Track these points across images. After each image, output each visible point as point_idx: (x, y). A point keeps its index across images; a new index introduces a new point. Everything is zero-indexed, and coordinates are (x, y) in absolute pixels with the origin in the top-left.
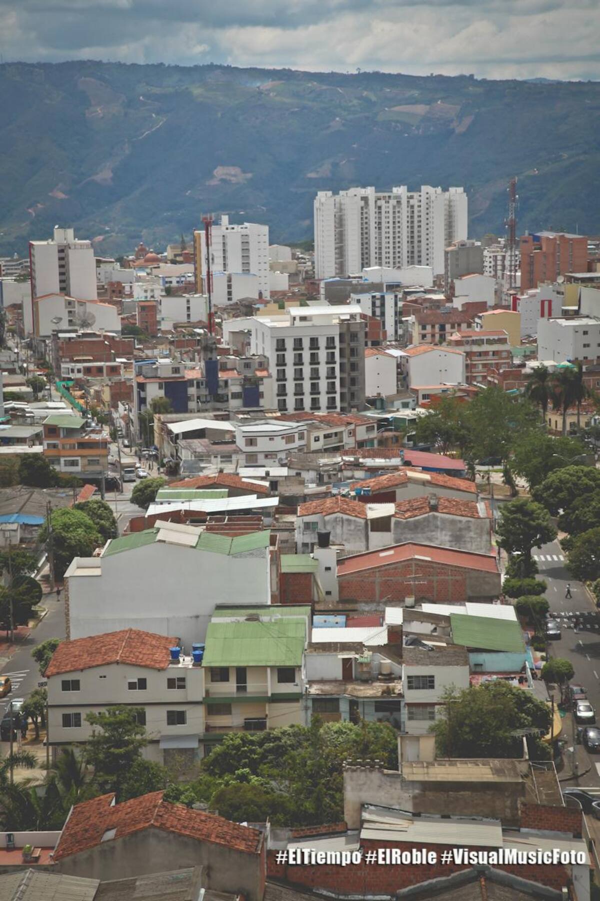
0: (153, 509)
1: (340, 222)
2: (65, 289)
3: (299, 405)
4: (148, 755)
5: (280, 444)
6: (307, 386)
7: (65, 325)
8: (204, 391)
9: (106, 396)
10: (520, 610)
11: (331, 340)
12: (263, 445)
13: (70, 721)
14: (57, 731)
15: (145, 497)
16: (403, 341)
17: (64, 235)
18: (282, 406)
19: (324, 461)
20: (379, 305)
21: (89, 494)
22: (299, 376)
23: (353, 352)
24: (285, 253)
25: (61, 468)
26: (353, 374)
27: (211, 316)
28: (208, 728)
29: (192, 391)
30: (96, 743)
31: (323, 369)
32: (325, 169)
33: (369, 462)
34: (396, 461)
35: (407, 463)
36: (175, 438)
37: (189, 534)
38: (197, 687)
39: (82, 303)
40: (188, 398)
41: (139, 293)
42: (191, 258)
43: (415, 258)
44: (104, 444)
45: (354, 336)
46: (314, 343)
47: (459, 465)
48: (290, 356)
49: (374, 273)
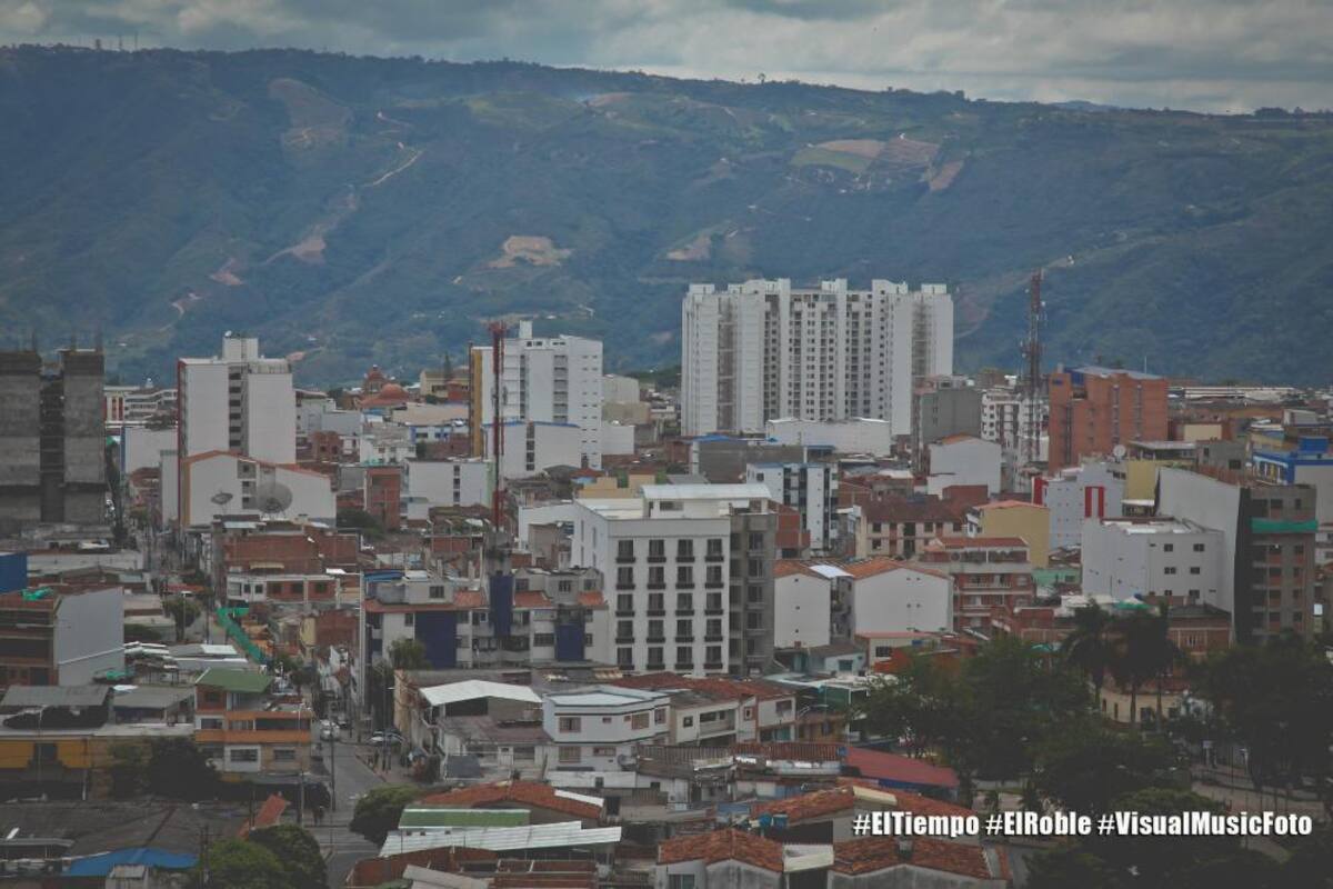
0: (395, 845)
1: (728, 337)
2: (238, 442)
3: (656, 658)
5: (622, 730)
6: (670, 626)
7: (235, 507)
8: (486, 630)
9: (308, 636)
11: (715, 545)
12: (591, 731)
15: (377, 820)
16: (838, 551)
17: (240, 349)
18: (625, 659)
19: (700, 764)
20: (796, 486)
21: (275, 813)
22: (656, 608)
23: (755, 567)
24: (628, 390)
25: (225, 765)
26: (754, 606)
27: (498, 497)
29: (465, 629)
31: (700, 598)
32: (698, 247)
33: (784, 766)
34: (830, 767)
35: (851, 772)
36: (431, 713)
39: (268, 468)
40: (457, 643)
41: (369, 453)
42: (465, 394)
43: (858, 405)
44: (305, 724)
45: (756, 539)
46: (685, 548)
47: (946, 778)
48: (641, 572)
49: (785, 430)
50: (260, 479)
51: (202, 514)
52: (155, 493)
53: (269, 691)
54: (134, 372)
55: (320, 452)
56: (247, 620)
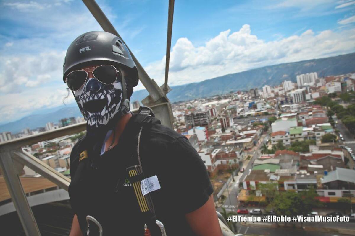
0: (281, 116)
1: (300, 79)
2: (267, 92)
4: (284, 145)
5: (296, 107)
7: (268, 96)
8: (286, 102)
9: (273, 104)
10: (331, 124)
11: (301, 94)
12: (294, 107)
13: (274, 142)
14: (273, 143)
15: (280, 115)
16: (310, 92)
17: (266, 86)
18: (296, 102)
19: (302, 108)
20: (307, 88)
21: (273, 116)
22: (297, 98)
23: (304, 95)
24: (293, 84)
25: (269, 113)
26: (305, 97)
27: (285, 93)
28: (291, 142)
29: (284, 102)
30: (277, 144)
32: (297, 73)
33: (308, 108)
34: (312, 107)
36: (282, 108)
37: (286, 119)
38: (289, 137)
41: (276, 91)
42: (282, 86)
43: (311, 81)
44: (274, 109)
45: (304, 92)
46: (297, 94)
47: (320, 107)
48: (298, 96)
49: (305, 84)
50: (269, 94)
51: (265, 97)
52: (262, 96)
53: (271, 108)
54: (260, 89)
55: (273, 92)
56: (269, 103)
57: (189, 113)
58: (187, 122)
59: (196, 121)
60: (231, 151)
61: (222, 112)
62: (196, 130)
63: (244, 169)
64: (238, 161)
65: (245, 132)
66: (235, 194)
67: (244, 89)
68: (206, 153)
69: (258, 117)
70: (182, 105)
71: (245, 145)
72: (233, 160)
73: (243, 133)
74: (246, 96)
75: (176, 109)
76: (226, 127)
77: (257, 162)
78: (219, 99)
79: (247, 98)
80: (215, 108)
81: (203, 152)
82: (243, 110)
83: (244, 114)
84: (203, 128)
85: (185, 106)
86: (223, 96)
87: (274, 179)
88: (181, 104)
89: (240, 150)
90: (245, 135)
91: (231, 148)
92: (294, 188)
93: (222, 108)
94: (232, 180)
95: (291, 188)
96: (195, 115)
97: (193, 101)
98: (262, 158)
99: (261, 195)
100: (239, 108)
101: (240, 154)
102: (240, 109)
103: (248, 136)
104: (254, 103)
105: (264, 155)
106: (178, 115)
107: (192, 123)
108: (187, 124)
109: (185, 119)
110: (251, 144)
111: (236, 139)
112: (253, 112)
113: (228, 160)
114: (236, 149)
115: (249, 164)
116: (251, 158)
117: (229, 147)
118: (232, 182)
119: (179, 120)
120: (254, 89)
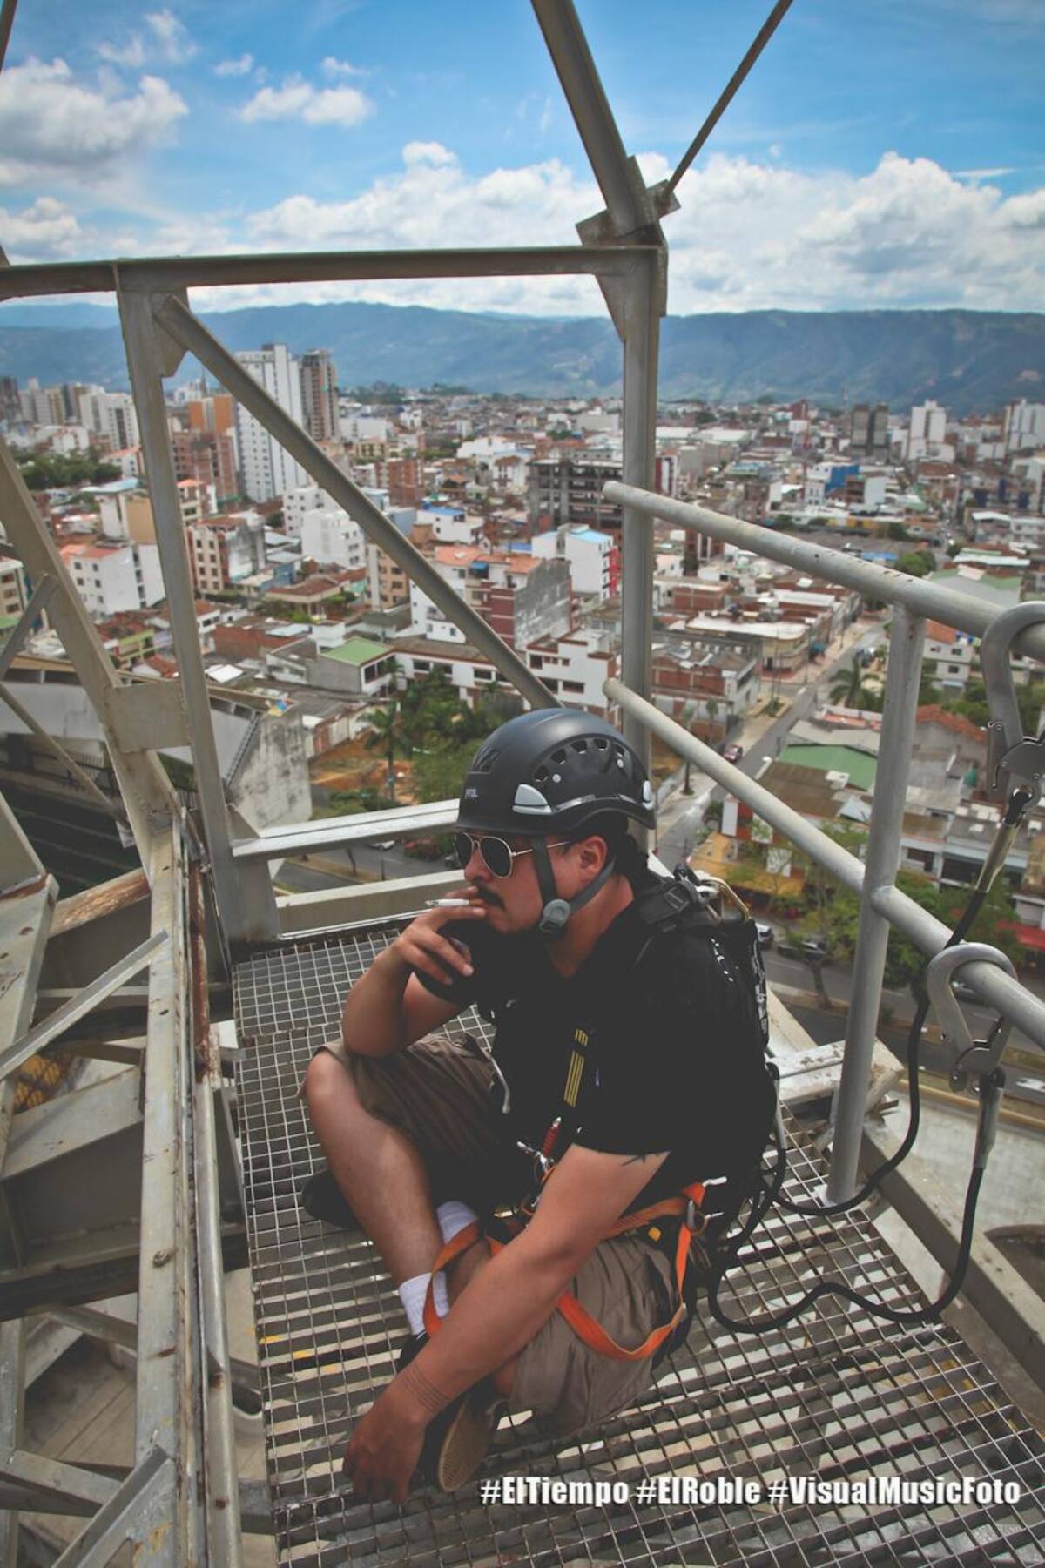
50: (931, 446)
51: (913, 456)
52: (899, 449)
53: (926, 511)
54: (896, 412)
56: (923, 489)
57: (553, 458)
58: (534, 497)
59: (578, 500)
60: (704, 662)
61: (701, 480)
62: (568, 539)
63: (740, 750)
64: (723, 711)
65: (784, 596)
66: (681, 845)
67: (828, 397)
68: (593, 647)
69: (857, 538)
70: (527, 414)
71: (768, 651)
72: (703, 703)
73: (772, 595)
74: (824, 434)
75: (496, 427)
76: (704, 554)
77: (803, 731)
78: (703, 419)
79: (828, 443)
80: (675, 459)
81: (584, 644)
82: (798, 495)
83: (796, 514)
84: (604, 540)
85: (543, 421)
86: (720, 411)
87: (856, 814)
88: (522, 408)
89: (744, 666)
90: (782, 605)
91: (707, 648)
92: (929, 867)
93: (707, 464)
94: (682, 787)
95: (918, 866)
96: (580, 471)
97: (582, 404)
98: (830, 719)
99: (787, 872)
100: (785, 479)
101: (742, 682)
102: (786, 488)
103: (792, 613)
104: (854, 470)
105: (840, 709)
106: (499, 457)
107: (556, 506)
108: (531, 506)
109: (528, 479)
110: (796, 652)
111: (735, 617)
112: (839, 514)
113: (680, 699)
114: (729, 658)
115: (769, 733)
116: (783, 710)
117: (698, 644)
118: (677, 795)
119: (503, 481)
120: (873, 407)
